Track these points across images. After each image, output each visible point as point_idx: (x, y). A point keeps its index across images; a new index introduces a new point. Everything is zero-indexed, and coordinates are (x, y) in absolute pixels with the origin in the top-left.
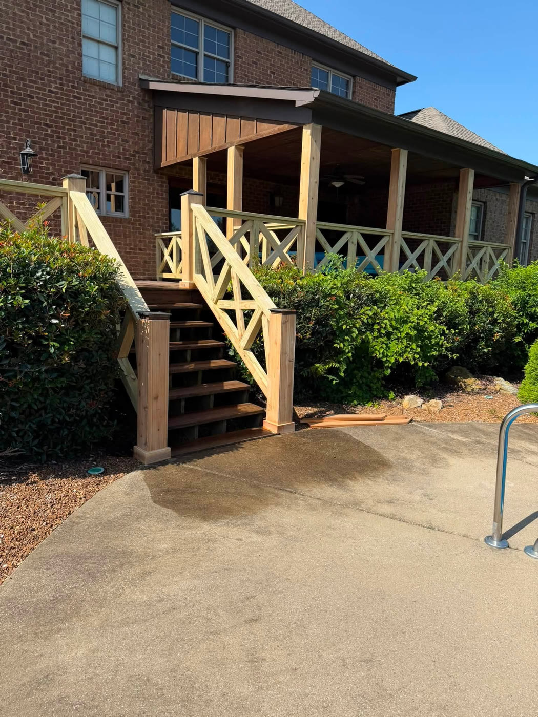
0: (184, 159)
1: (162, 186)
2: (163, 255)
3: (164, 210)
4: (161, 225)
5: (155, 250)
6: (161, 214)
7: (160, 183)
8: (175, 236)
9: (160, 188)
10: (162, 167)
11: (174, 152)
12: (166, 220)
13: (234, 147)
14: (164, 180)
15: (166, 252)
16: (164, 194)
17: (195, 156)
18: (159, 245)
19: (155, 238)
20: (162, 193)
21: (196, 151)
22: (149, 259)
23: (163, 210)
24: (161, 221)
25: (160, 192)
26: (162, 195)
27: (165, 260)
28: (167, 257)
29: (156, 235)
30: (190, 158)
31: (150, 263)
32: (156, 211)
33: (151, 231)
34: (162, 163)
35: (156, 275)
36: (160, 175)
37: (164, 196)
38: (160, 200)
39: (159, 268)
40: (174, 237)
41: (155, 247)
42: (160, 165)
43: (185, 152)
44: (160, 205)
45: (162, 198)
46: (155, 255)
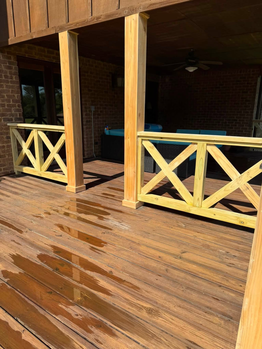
0: (45, 34)
1: (10, 68)
2: (20, 149)
3: (16, 95)
4: (13, 112)
5: (9, 142)
6: (13, 100)
7: (8, 65)
8: (36, 130)
9: (8, 71)
10: (10, 43)
11: (26, 25)
12: (19, 106)
13: (138, 15)
14: (12, 60)
15: (25, 146)
16: (14, 77)
17: (62, 29)
18: (14, 135)
19: (8, 128)
20: (11, 76)
21: (63, 22)
22: (4, 152)
23: (14, 96)
24: (13, 108)
25: (9, 75)
26: (12, 78)
27: (24, 154)
28: (26, 150)
29: (8, 124)
30: (53, 32)
31: (5, 157)
32: (6, 97)
33: (2, 120)
34: (9, 40)
35: (13, 168)
36: (6, 54)
37: (14, 79)
38: (10, 84)
39: (16, 161)
40: (34, 130)
41: (9, 138)
42: (7, 42)
43: (45, 26)
44: (11, 90)
45: (12, 82)
46: (9, 146)
